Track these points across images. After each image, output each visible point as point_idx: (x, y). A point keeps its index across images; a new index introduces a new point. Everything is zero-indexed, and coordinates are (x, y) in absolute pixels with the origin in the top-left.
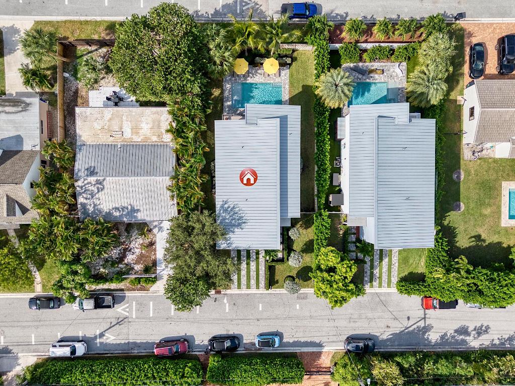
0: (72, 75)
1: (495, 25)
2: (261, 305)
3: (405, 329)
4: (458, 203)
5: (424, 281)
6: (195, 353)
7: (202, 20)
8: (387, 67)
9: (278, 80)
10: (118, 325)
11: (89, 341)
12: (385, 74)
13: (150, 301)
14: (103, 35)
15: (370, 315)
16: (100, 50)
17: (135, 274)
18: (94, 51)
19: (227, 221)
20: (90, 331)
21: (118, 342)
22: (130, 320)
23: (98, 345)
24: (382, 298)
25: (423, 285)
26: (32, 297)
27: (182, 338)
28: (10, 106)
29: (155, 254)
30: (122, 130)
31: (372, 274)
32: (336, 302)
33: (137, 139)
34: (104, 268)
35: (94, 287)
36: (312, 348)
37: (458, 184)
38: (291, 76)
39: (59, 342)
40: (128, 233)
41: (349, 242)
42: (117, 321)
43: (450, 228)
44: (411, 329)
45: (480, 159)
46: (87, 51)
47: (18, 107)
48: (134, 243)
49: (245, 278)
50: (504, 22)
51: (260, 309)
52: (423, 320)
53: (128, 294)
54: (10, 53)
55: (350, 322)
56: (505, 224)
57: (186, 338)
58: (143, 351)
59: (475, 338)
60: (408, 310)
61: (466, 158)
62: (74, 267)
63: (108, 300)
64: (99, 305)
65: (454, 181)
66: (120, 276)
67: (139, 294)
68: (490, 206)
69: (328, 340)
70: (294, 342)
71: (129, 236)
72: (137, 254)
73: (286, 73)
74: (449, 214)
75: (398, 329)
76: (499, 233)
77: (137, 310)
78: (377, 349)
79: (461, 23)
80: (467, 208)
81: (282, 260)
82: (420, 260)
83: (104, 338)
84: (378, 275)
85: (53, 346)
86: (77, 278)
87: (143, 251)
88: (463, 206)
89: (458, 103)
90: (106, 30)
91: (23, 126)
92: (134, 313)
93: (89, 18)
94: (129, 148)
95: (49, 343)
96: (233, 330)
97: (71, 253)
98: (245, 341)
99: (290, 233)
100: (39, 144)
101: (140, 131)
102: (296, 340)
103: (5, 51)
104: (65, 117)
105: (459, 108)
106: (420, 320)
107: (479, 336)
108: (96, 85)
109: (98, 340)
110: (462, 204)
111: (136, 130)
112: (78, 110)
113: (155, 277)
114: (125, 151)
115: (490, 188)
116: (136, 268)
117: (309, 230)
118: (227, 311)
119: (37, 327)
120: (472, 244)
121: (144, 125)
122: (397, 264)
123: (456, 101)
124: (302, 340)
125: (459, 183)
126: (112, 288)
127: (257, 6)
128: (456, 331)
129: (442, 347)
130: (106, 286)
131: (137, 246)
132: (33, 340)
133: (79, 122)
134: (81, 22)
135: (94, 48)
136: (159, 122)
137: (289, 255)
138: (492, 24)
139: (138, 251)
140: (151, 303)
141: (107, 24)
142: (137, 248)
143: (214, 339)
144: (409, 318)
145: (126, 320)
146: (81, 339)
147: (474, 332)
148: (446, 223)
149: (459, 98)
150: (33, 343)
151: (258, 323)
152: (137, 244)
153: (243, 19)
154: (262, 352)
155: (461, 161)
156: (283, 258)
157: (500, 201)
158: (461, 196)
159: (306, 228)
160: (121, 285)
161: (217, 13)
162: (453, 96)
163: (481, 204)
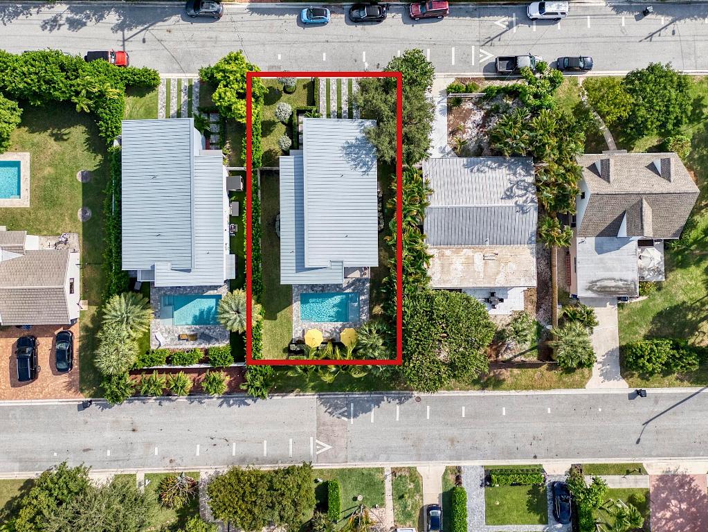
0: (543, 327)
1: (41, 396)
2: (324, 59)
3: (148, 27)
4: (84, 181)
5: (127, 86)
6: (401, 3)
7: (394, 394)
8: (175, 343)
9: (306, 325)
10: (492, 37)
11: (525, 19)
12: (177, 335)
13: (455, 66)
14: (509, 373)
15: (192, 46)
16: (511, 356)
17: (472, 98)
18: (518, 356)
19: (364, 152)
20: (522, 31)
21: (491, 18)
22: (478, 43)
23: (514, 14)
24: (176, 66)
25: (129, 80)
26: (589, 72)
27: (418, 22)
28: (610, 287)
29: (449, 121)
30: (484, 261)
31: (190, 95)
32: (236, 59)
33: (467, 252)
34: (507, 105)
35: (520, 82)
36: (263, 7)
37: (86, 205)
38: (290, 330)
39: (559, 19)
40: (479, 146)
41: (219, 133)
42: (493, 42)
43: (94, 151)
44: (140, 28)
45: (58, 234)
46: (526, 355)
47: (601, 285)
48: (473, 134)
49: (343, 91)
50: (30, 401)
51: (324, 54)
52: (126, 38)
53: (481, 75)
54: (613, 351)
55: (216, 38)
56: (25, 155)
57: (411, 21)
58: (462, 7)
59: (60, 15)
60: (145, 50)
61: (76, 236)
62: (538, 102)
63: (502, 68)
64: (513, 61)
65: (90, 208)
66: (489, 95)
67: (468, 74)
68: (44, 178)
69: (243, 15)
70: (284, 15)
71: (479, 141)
72: (469, 122)
73: (296, 335)
74: (95, 168)
75: (156, 28)
76: (33, 145)
77: (469, 55)
78: (182, 5)
79: (83, 398)
80: (73, 175)
81: (300, 112)
82: (131, 112)
83: (507, 23)
84: (183, 94)
85: (564, 13)
86: (534, 90)
87: (463, 124)
88: (78, 178)
89: (87, 301)
90: (504, 380)
91: (595, 264)
92: (473, 52)
93: (524, 393)
94: (476, 241)
95: (571, 17)
96: (358, 30)
97: (539, 118)
98: (343, 16)
99: (290, 142)
100: (577, 243)
101: (464, 260)
102: (281, 17)
103: (618, 354)
104: (551, 279)
105: (85, 295)
106: (129, 38)
107: (56, 18)
108: (516, 316)
109: (514, 19)
110: (80, 180)
111: (469, 262)
112: (534, 283)
113: (448, 93)
114: (481, 237)
115: (45, 200)
116: (471, 104)
117: (266, 149)
118: (364, 53)
119: (584, 36)
120: (67, 131)
121: (460, 267)
122: (159, 106)
123: (89, 304)
124: (273, 17)
125: (83, 205)
126: (498, 81)
127: (329, 410)
128: (85, 24)
129: (103, 6)
130: (505, 84)
131: (469, 130)
132: (589, 20)
133: (533, 270)
134: (533, 388)
135: (518, 359)
136: (442, 272)
137: (291, 116)
138: (45, 397)
139: (469, 124)
140: (453, 63)
141: (503, 386)
142: (470, 128)
143: (379, 20)
144: (144, 41)
145: (482, 43)
146: (534, 22)
147: (61, 22)
148: (100, 157)
149: (85, 308)
150: (589, 17)
151: (326, 38)
152: (470, 133)
153: (347, 396)
154: (323, 4)
155: (81, 232)
156: (298, 115)
157: (31, 184)
158: (81, 189)
159: (270, 151)
160: (488, 84)
161: (378, 402)
162: (94, 309)
163: (56, 180)
